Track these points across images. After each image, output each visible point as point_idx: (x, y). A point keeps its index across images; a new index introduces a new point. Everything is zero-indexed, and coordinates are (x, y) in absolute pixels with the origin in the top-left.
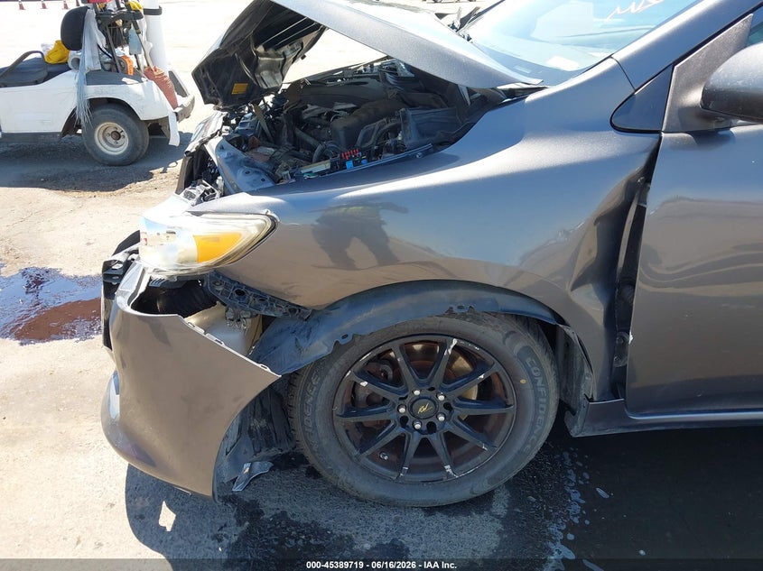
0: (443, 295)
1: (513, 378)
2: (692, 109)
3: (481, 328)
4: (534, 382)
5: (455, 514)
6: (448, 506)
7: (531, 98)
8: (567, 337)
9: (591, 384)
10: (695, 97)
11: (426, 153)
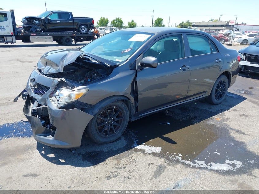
0: (113, 98)
1: (123, 111)
2: (140, 66)
3: (118, 103)
4: (126, 112)
5: (117, 141)
6: (115, 140)
7: (119, 66)
8: (130, 102)
9: (134, 110)
10: (140, 64)
11: (106, 76)
